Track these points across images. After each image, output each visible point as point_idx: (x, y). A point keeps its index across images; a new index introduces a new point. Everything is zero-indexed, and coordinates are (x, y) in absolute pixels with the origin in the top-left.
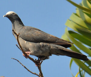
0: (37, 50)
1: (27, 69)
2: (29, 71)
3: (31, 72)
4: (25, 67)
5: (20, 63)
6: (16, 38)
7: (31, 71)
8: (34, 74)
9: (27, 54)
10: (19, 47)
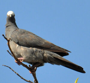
0: (30, 55)
1: (21, 77)
2: (22, 78)
3: (25, 80)
4: (18, 74)
5: (13, 70)
6: (7, 43)
7: (24, 78)
8: (28, 82)
9: (20, 60)
10: (11, 53)
